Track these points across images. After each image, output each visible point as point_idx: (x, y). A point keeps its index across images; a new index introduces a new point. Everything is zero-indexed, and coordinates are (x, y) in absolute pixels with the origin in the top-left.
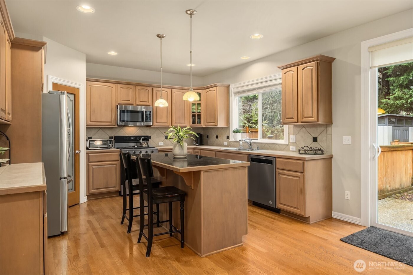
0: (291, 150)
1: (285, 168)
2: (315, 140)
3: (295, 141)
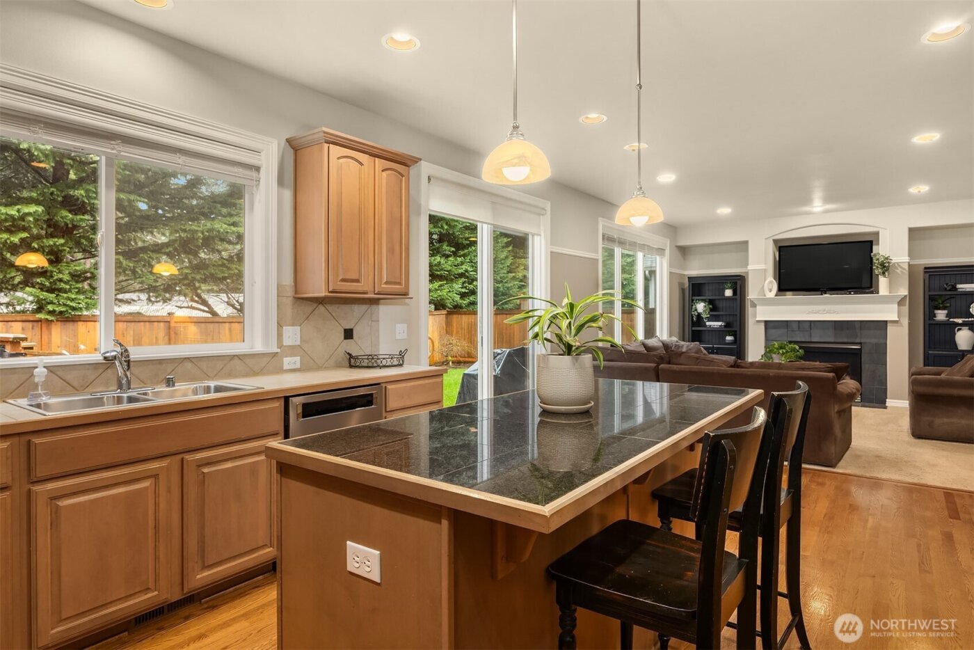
0: (286, 367)
1: (408, 403)
2: (349, 334)
3: (298, 343)
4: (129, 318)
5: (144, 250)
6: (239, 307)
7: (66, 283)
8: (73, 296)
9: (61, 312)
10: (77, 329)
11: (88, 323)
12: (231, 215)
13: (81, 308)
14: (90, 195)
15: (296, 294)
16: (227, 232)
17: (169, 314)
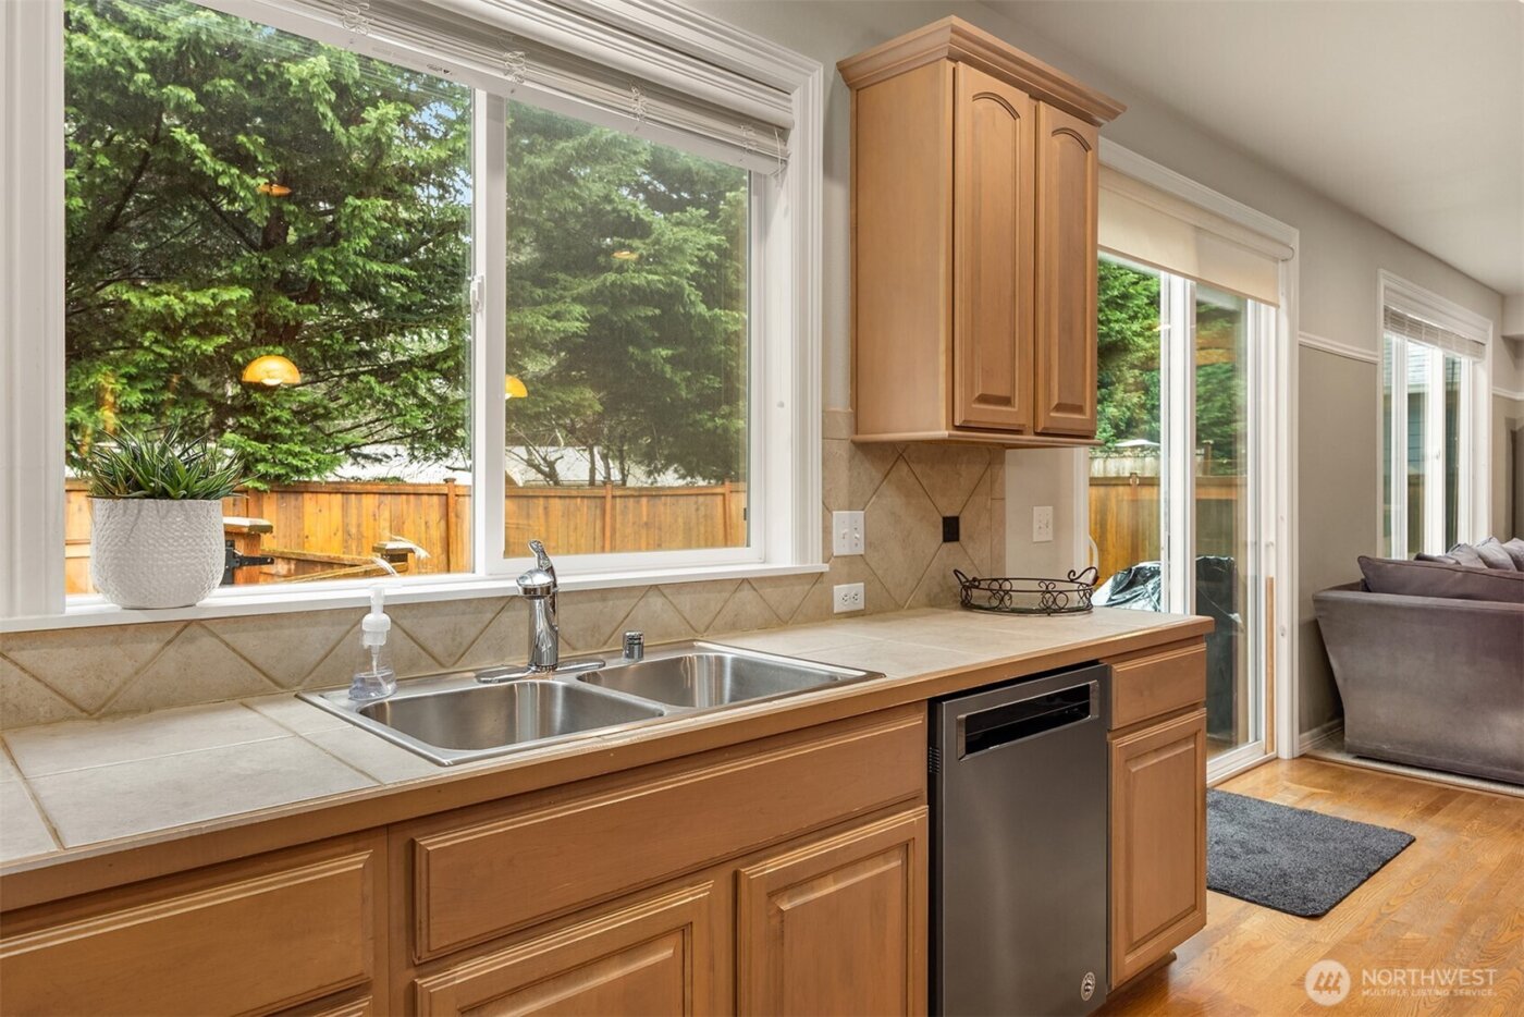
0: (838, 606)
2: (951, 530)
3: (860, 550)
4: (383, 487)
5: (409, 365)
6: (547, 469)
7: (287, 424)
8: (297, 449)
9: (278, 477)
10: (303, 506)
11: (320, 496)
12: (547, 300)
13: (308, 470)
14: (326, 267)
15: (857, 432)
16: (547, 331)
17: (446, 480)
